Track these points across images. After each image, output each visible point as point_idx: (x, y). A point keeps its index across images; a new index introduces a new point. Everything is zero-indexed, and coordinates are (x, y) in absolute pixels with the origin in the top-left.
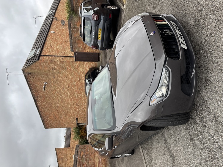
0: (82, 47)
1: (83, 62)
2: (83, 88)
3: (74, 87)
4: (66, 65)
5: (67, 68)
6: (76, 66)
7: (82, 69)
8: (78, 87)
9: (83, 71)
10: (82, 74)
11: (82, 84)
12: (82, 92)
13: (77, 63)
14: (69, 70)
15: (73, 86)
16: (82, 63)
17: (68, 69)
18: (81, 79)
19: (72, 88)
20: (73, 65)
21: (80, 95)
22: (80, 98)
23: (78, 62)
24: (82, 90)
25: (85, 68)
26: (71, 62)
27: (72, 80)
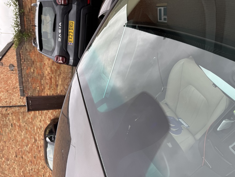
0: (38, 88)
1: (40, 111)
2: (41, 155)
3: (26, 155)
4: (13, 120)
5: (15, 124)
6: (29, 119)
7: (38, 124)
8: (32, 155)
9: (41, 126)
10: (40, 130)
11: (39, 147)
12: (39, 162)
13: (31, 114)
14: (17, 127)
15: (24, 154)
16: (39, 114)
17: (15, 126)
18: (37, 139)
19: (22, 158)
20: (23, 118)
21: (37, 167)
22: (37, 173)
23: (33, 112)
24: (40, 158)
25: (43, 121)
26: (20, 113)
27: (22, 143)
